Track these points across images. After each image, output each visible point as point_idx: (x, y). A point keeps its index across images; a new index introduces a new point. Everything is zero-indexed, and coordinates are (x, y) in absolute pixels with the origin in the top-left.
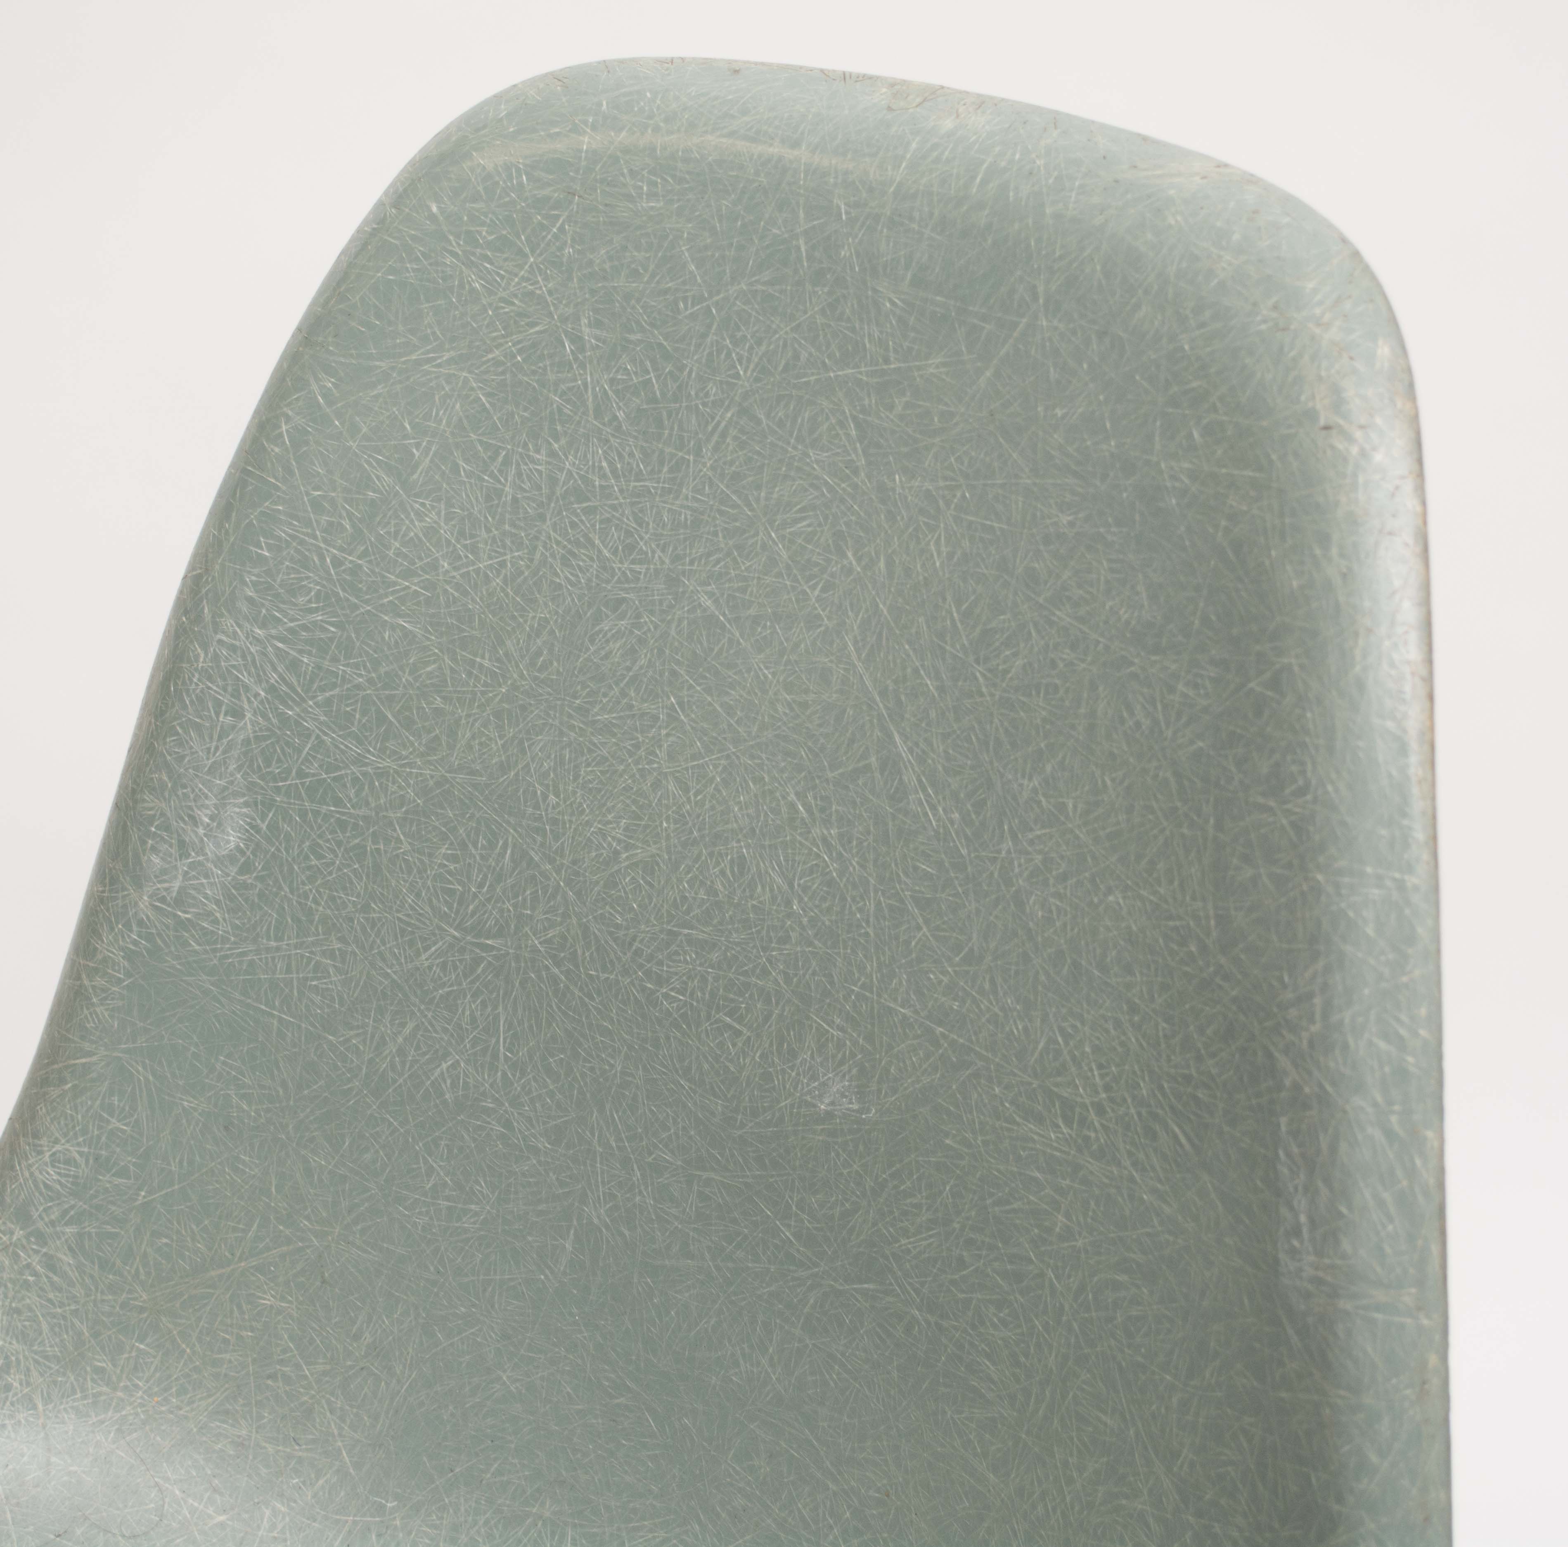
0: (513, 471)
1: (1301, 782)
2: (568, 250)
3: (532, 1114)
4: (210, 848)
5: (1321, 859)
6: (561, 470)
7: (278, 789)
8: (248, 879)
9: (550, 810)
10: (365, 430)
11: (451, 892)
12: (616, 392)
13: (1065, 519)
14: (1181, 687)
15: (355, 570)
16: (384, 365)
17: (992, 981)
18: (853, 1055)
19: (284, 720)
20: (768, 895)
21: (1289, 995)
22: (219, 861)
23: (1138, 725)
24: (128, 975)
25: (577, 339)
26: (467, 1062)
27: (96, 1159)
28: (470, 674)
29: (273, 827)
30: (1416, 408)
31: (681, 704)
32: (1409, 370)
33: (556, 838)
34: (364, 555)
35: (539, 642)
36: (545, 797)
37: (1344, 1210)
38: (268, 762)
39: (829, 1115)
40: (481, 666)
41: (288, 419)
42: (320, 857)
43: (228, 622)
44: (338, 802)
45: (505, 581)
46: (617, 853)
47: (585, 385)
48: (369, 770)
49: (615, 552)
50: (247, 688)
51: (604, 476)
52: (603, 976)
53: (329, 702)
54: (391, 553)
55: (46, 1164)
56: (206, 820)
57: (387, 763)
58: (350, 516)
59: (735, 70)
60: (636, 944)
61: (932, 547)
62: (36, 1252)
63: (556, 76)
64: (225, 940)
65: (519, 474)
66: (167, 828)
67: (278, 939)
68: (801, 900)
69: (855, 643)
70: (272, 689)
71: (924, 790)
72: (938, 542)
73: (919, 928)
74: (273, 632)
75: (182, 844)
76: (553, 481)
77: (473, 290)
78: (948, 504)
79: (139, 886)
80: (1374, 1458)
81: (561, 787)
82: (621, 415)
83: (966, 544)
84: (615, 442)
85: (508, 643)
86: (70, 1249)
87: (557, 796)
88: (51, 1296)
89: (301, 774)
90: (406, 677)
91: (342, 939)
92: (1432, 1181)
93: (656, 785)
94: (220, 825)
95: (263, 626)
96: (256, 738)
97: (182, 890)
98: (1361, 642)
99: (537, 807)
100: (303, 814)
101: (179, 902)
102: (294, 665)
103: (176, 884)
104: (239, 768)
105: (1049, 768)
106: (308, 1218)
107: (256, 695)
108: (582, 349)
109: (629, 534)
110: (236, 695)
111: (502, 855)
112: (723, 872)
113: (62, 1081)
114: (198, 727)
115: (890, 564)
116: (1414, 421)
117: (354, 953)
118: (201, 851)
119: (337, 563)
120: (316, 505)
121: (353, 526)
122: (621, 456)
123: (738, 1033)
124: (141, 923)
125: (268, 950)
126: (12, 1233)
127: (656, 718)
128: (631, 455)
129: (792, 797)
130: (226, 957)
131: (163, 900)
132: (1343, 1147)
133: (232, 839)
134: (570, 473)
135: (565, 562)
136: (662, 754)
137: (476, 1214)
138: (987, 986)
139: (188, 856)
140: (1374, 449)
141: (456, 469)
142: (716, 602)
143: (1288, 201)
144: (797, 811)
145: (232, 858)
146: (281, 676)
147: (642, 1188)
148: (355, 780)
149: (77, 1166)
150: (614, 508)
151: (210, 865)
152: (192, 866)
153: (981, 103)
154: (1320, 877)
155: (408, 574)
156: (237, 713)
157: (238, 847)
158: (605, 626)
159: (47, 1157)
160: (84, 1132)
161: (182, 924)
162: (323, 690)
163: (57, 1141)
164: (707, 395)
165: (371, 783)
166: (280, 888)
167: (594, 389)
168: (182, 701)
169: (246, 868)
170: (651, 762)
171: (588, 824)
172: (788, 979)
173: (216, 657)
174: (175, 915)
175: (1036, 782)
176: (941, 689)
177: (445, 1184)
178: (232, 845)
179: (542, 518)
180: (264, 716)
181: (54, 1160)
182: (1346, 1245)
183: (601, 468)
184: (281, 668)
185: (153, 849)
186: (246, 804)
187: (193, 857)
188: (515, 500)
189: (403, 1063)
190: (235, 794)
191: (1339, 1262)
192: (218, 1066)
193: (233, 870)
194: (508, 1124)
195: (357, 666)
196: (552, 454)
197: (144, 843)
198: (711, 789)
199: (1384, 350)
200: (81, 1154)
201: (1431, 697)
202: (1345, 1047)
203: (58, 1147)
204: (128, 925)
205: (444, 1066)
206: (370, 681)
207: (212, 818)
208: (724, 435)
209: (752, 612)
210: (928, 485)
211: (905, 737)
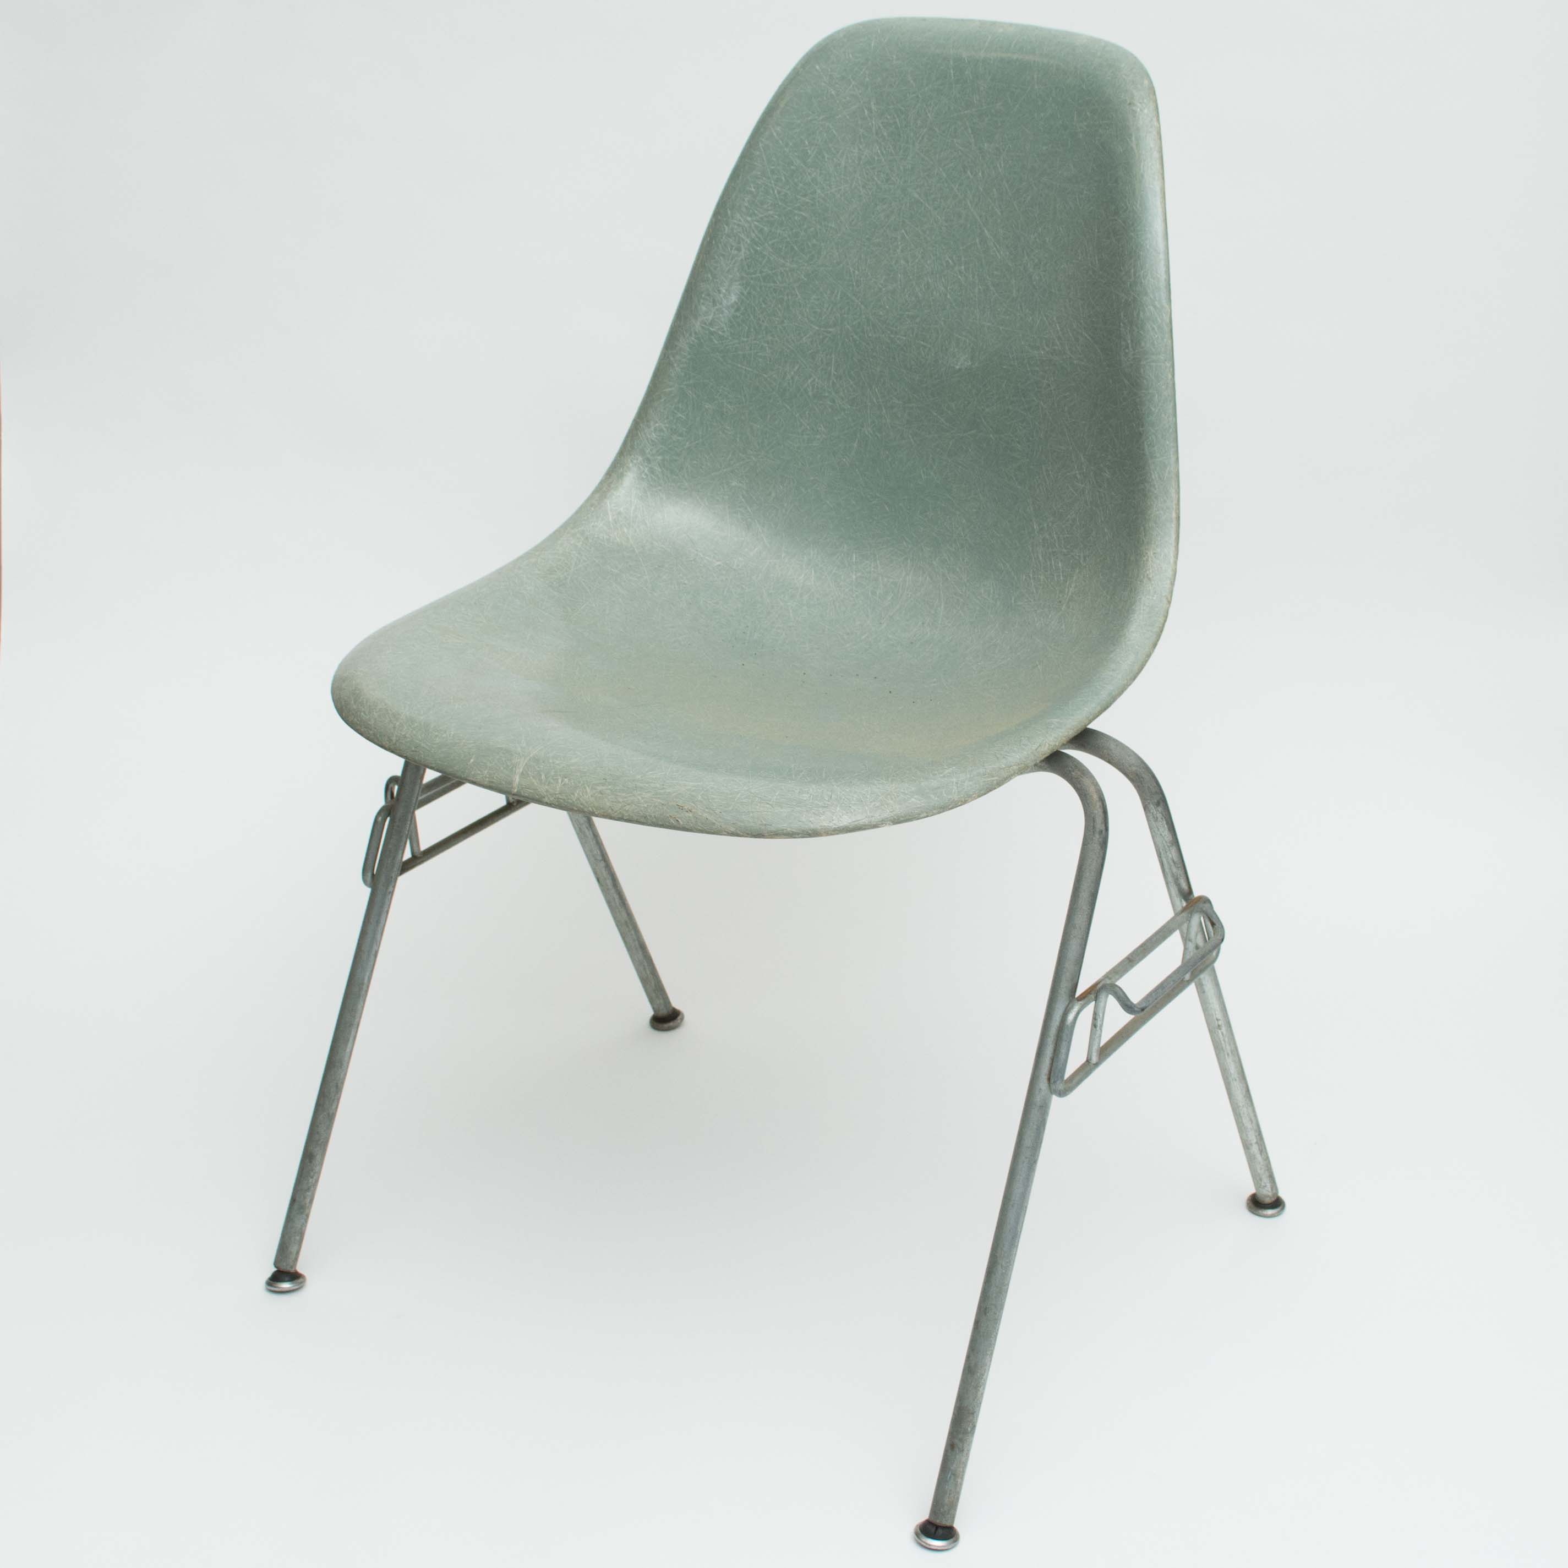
0: (845, 157)
1: (1125, 207)
2: (867, 79)
3: (843, 396)
4: (725, 302)
5: (1132, 228)
6: (863, 155)
7: (752, 279)
8: (738, 314)
9: (856, 277)
10: (791, 144)
11: (815, 312)
12: (884, 126)
13: (1044, 148)
14: (1085, 192)
15: (786, 195)
16: (799, 121)
17: (1021, 306)
18: (970, 344)
19: (756, 251)
20: (938, 294)
21: (1123, 273)
22: (728, 308)
23: (1071, 208)
24: (689, 354)
25: (870, 110)
26: (819, 378)
27: (671, 429)
28: (827, 230)
29: (749, 293)
30: (1156, 97)
31: (906, 232)
32: (1153, 87)
33: (858, 286)
34: (789, 189)
35: (853, 216)
36: (854, 272)
37: (1142, 333)
38: (749, 267)
39: (960, 370)
40: (831, 227)
41: (762, 142)
42: (766, 304)
43: (738, 216)
44: (774, 282)
45: (841, 196)
46: (880, 289)
47: (872, 124)
48: (787, 269)
49: (882, 182)
50: (743, 240)
51: (879, 156)
52: (874, 335)
53: (773, 244)
54: (799, 188)
55: (652, 431)
56: (724, 291)
57: (795, 266)
58: (785, 175)
59: (924, 20)
60: (888, 321)
61: (998, 165)
62: (646, 466)
63: (860, 24)
64: (727, 339)
65: (847, 158)
66: (709, 295)
67: (748, 337)
68: (950, 293)
69: (971, 202)
70: (752, 240)
71: (996, 247)
72: (1000, 164)
73: (994, 294)
74: (754, 219)
75: (714, 302)
76: (860, 159)
77: (832, 95)
78: (1004, 150)
79: (696, 318)
80: (1153, 409)
81: (860, 268)
82: (885, 134)
83: (1010, 162)
84: (883, 143)
85: (841, 218)
86: (659, 465)
87: (859, 271)
88: (651, 483)
89: (761, 272)
90: (803, 233)
91: (772, 336)
92: (1168, 321)
93: (897, 262)
94: (729, 293)
95: (751, 216)
96: (746, 259)
97: (713, 319)
98: (1142, 164)
99: (851, 276)
100: (761, 288)
101: (711, 324)
102: (761, 231)
103: (711, 318)
104: (738, 270)
105: (1040, 230)
106: (751, 450)
107: (747, 242)
108: (872, 112)
109: (887, 174)
110: (739, 243)
111: (836, 296)
112: (921, 290)
113: (660, 398)
114: (723, 256)
115: (983, 173)
116: (1156, 101)
117: (777, 341)
118: (721, 304)
119: (779, 192)
120: (773, 172)
121: (785, 178)
122: (885, 149)
123: (925, 347)
124: (696, 333)
125: (743, 342)
126: (637, 459)
127: (896, 239)
128: (889, 148)
129: (947, 259)
130: (726, 346)
131: (705, 324)
132: (1141, 314)
133: (734, 298)
134: (866, 156)
135: (864, 187)
136: (899, 251)
137: (819, 439)
138: (1019, 308)
139: (716, 305)
140: (1144, 108)
141: (823, 157)
142: (920, 196)
143: (1114, 45)
144: (949, 263)
145: (732, 306)
146: (756, 235)
147: (886, 416)
148: (781, 273)
149: (663, 432)
150: (883, 166)
151: (724, 309)
152: (717, 310)
153: (1011, 25)
154: (1132, 234)
155: (805, 196)
156: (739, 249)
157: (735, 302)
158: (878, 208)
159: (652, 428)
160: (667, 418)
161: (712, 333)
162: (771, 240)
163: (656, 422)
164: (917, 124)
165: (788, 275)
166: (750, 317)
167: (875, 126)
168: (718, 246)
169: (738, 310)
170: (895, 254)
171: (871, 280)
172: (945, 322)
173: (732, 229)
174: (709, 329)
175: (1036, 235)
176: (1002, 212)
177: (807, 429)
178: (733, 301)
179: (855, 172)
180: (749, 250)
181: (655, 429)
182: (1143, 344)
183: (877, 152)
184: (756, 232)
185: (703, 304)
186: (740, 284)
187: (718, 306)
188: (845, 167)
189: (793, 382)
190: (736, 281)
191: (1141, 350)
192: (720, 390)
193: (733, 310)
194: (834, 401)
195: (784, 230)
196: (860, 149)
197: (699, 301)
198: (917, 261)
199: (1146, 82)
200: (666, 427)
201: (1163, 178)
202: (1141, 283)
203: (657, 425)
204: (691, 335)
205: (809, 381)
206: (789, 236)
207: (726, 290)
208: (923, 138)
209: (933, 196)
210: (997, 145)
211: (988, 230)
